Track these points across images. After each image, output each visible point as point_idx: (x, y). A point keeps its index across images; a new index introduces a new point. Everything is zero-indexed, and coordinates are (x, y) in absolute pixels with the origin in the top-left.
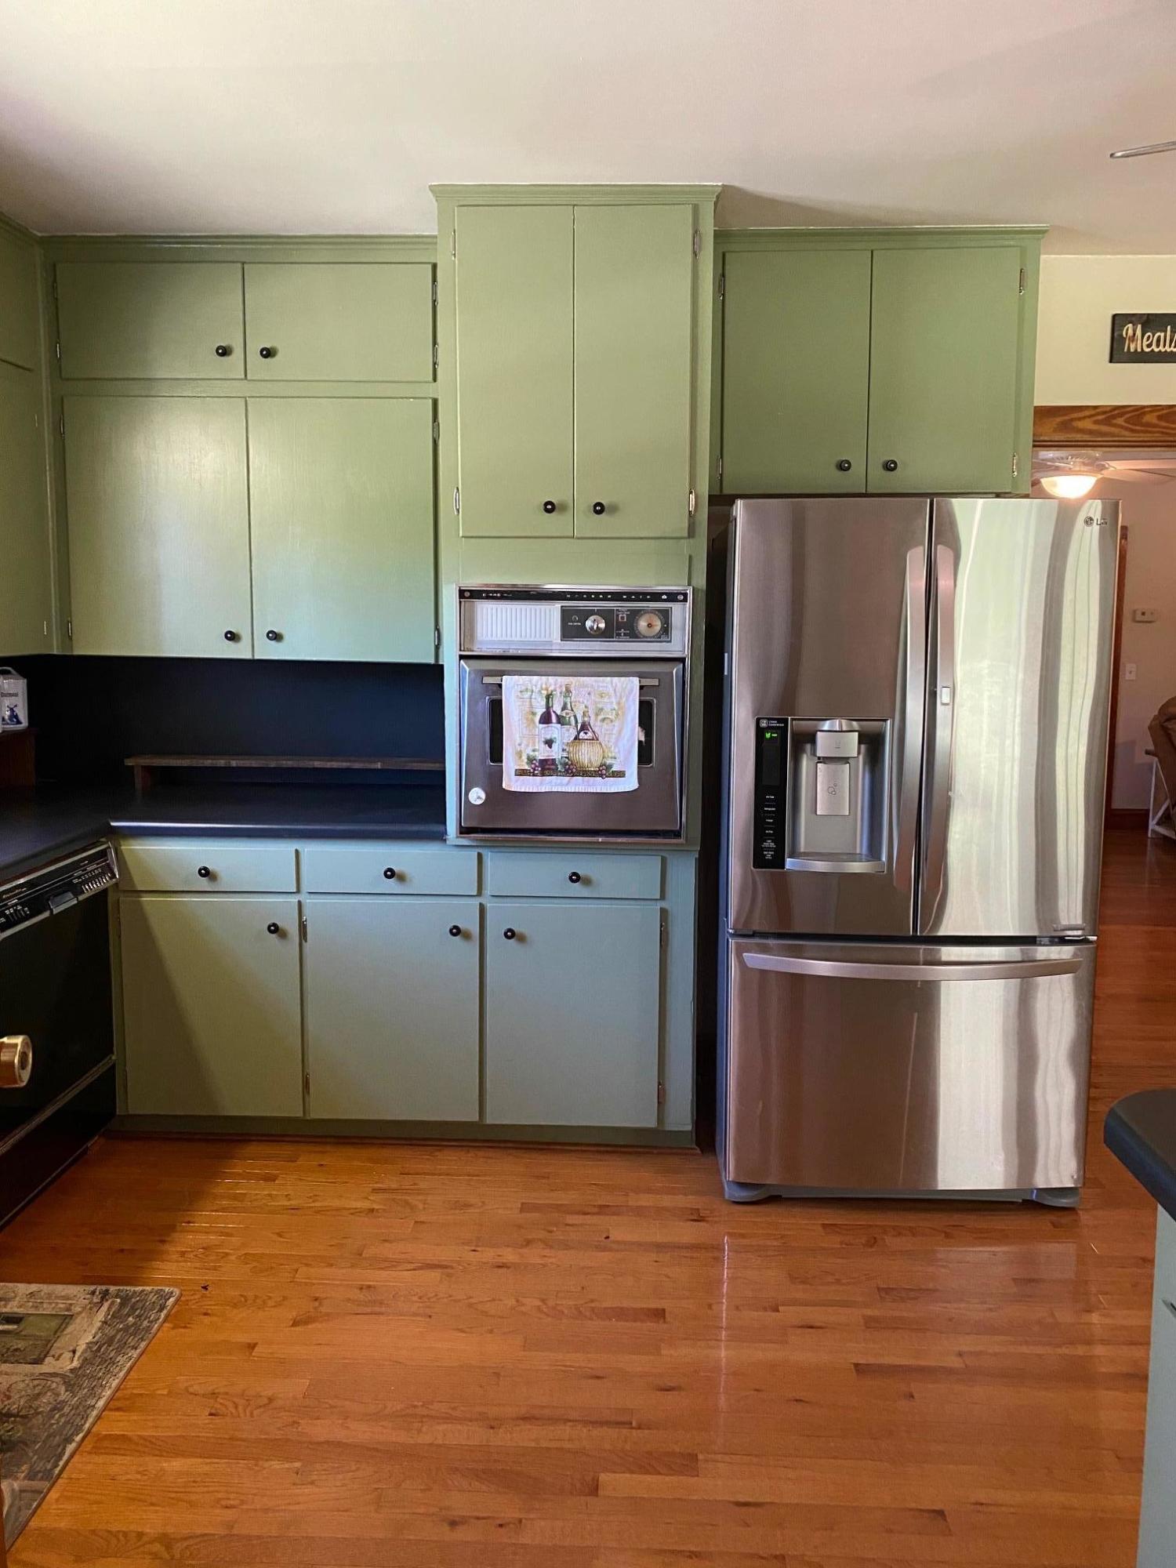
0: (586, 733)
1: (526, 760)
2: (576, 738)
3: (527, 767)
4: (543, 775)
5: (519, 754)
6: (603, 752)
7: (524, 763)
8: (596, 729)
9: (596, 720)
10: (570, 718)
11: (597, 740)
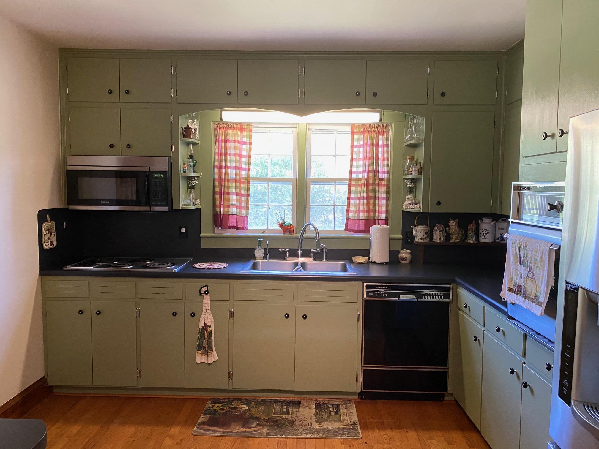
0: (530, 274)
1: (513, 283)
2: (527, 276)
3: (513, 287)
4: (517, 294)
5: (511, 279)
6: (537, 288)
7: (512, 285)
8: (534, 272)
9: (534, 266)
10: (526, 262)
11: (534, 279)
